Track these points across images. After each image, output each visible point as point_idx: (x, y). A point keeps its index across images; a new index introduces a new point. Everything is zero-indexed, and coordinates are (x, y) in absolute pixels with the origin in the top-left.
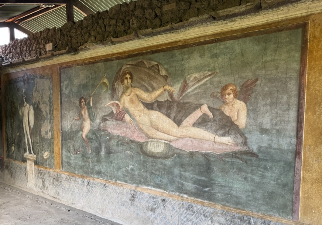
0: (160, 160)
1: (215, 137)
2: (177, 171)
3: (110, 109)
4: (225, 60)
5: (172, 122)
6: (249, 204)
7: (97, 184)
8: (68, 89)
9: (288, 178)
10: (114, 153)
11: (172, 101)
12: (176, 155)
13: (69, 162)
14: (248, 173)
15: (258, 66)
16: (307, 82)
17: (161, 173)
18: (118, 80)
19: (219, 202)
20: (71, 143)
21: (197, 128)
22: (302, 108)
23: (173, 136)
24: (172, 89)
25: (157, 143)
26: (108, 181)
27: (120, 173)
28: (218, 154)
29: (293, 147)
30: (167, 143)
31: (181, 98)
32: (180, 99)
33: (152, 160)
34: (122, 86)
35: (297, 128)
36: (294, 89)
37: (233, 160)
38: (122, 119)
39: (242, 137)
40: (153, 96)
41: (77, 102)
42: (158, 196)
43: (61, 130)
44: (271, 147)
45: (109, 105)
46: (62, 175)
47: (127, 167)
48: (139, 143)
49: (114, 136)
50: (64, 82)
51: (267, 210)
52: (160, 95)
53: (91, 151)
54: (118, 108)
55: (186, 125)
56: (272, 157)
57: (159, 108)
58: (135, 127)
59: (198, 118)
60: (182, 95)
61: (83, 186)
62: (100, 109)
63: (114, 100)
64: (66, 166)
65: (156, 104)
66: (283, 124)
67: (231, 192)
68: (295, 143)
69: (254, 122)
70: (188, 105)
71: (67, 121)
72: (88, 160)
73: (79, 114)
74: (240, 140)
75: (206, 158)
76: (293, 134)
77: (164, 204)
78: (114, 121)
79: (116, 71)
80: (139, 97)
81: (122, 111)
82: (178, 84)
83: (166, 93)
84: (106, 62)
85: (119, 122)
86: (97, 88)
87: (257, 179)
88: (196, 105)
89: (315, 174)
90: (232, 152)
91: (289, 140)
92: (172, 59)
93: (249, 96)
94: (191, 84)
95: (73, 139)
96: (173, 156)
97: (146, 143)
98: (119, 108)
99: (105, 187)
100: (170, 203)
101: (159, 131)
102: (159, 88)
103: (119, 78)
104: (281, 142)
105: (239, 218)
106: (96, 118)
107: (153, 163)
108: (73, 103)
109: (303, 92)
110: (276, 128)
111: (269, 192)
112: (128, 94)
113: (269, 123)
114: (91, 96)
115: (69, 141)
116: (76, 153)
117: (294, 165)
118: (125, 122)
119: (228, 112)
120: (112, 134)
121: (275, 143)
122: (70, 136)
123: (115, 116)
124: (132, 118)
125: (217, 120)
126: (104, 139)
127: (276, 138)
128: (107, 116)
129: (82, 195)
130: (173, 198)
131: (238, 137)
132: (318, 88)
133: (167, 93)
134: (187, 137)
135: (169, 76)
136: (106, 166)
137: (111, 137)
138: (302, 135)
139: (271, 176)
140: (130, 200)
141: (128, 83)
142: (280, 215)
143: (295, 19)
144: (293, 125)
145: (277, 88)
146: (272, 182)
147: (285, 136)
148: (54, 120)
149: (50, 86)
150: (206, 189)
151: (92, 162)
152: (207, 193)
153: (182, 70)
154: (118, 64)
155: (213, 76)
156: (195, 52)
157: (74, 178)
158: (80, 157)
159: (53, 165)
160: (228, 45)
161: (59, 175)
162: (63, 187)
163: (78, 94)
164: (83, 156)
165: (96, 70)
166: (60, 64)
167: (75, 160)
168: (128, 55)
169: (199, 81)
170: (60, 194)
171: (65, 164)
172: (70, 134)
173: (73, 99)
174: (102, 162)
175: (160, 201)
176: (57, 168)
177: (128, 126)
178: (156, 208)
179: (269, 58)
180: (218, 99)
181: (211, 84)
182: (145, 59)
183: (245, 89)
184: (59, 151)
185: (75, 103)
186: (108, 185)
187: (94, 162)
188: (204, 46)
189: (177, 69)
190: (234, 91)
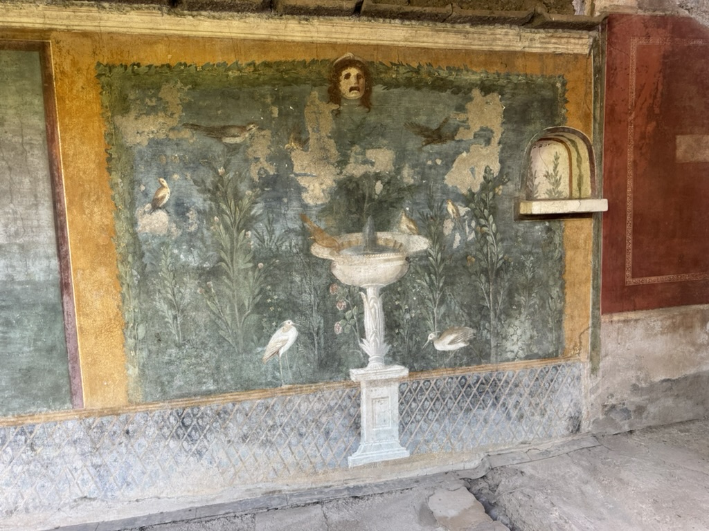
29: (55, 276)
35: (58, 239)
44: (12, 281)
51: (24, 405)
56: (18, 299)
66: (31, 234)
68: (58, 267)
76: (52, 250)
89: (98, 319)
91: (45, 263)
104: (32, 269)
110: (18, 241)
111: (23, 369)
117: (61, 309)
121: (20, 272)
127: (21, 261)
138: (67, 251)
139: (23, 338)
142: (49, 407)
143: (23, 31)
144: (49, 234)
145: (7, 163)
146: (26, 349)
147: (36, 256)
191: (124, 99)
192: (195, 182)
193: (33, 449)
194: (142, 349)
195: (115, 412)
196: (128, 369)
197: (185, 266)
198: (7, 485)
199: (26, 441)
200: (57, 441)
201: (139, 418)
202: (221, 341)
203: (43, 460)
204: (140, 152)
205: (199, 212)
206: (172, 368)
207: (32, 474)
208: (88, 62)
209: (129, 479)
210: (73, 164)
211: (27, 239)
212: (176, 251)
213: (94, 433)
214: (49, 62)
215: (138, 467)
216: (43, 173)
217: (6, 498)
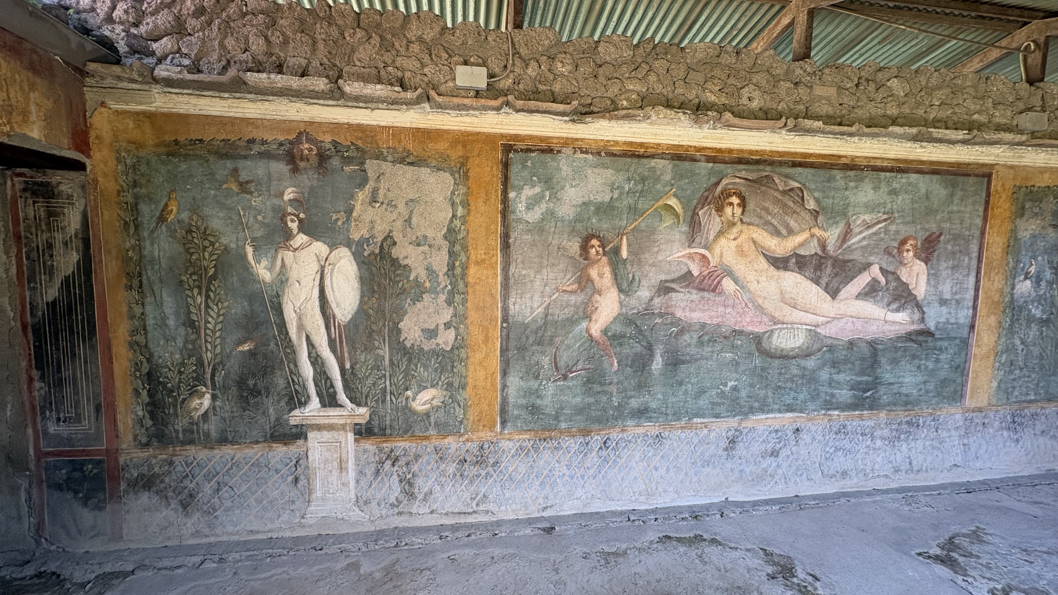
1: (886, 314)
2: (824, 375)
3: (682, 266)
4: (906, 201)
5: (822, 292)
7: (633, 440)
8: (536, 208)
10: (689, 362)
11: (824, 255)
12: (825, 349)
13: (533, 406)
14: (922, 360)
15: (944, 217)
16: (987, 243)
20: (543, 353)
21: (862, 301)
22: (980, 272)
23: (823, 316)
24: (826, 235)
26: (669, 425)
27: (703, 402)
29: (969, 320)
30: (810, 330)
31: (839, 252)
34: (718, 219)
35: (974, 296)
36: (975, 250)
38: (715, 289)
39: (919, 311)
40: (788, 245)
41: (574, 246)
42: (787, 425)
43: (505, 319)
44: (948, 322)
45: (681, 257)
46: (500, 445)
47: (721, 387)
49: (690, 325)
50: (523, 189)
52: (801, 245)
53: (619, 365)
54: (706, 264)
55: (845, 296)
56: (949, 334)
57: (800, 268)
58: (746, 305)
59: (864, 285)
60: (842, 247)
61: (585, 455)
62: (652, 265)
63: (695, 247)
64: (518, 417)
65: (794, 260)
66: (963, 293)
68: (971, 315)
69: (934, 290)
70: (850, 264)
71: (528, 296)
72: (606, 388)
73: (580, 277)
74: (917, 316)
75: (872, 346)
76: (971, 304)
77: (797, 436)
78: (694, 291)
79: (705, 186)
80: (758, 244)
81: (716, 271)
82: (836, 228)
84: (678, 163)
85: (706, 294)
86: (645, 215)
87: (931, 365)
88: (863, 264)
89: (984, 349)
90: (906, 334)
91: (966, 311)
92: (828, 184)
93: (930, 255)
94: (857, 230)
95: (551, 342)
96: (819, 350)
97: (768, 334)
98: (709, 264)
99: (657, 441)
100: (809, 431)
101: (797, 309)
102: (802, 231)
104: (960, 315)
105: (907, 422)
106: (638, 287)
107: (782, 368)
108: (556, 248)
109: (982, 254)
110: (956, 297)
112: (732, 237)
113: (949, 291)
114: (623, 235)
116: (565, 377)
117: (968, 341)
119: (905, 277)
120: (686, 322)
121: (953, 317)
122: (539, 335)
123: (697, 281)
124: (739, 287)
125: (891, 288)
127: (955, 310)
128: (673, 281)
129: (582, 477)
130: (814, 422)
131: (915, 312)
132: (994, 250)
133: (816, 241)
134: (846, 316)
135: (821, 212)
137: (683, 328)
138: (978, 305)
140: (726, 449)
141: (733, 214)
143: (983, 165)
144: (971, 293)
145: (959, 247)
146: (946, 366)
147: (963, 306)
148: (468, 294)
149: (453, 193)
150: (868, 394)
151: (619, 392)
152: (868, 400)
153: (844, 204)
154: (711, 172)
155: (889, 221)
156: (867, 180)
157: (554, 442)
158: (576, 386)
159: (461, 422)
160: (911, 180)
161: (486, 446)
162: (504, 476)
163: (579, 226)
164: (588, 381)
165: (646, 174)
166: (506, 137)
167: (557, 395)
168: (739, 158)
169: (869, 227)
170: (491, 497)
171: (515, 412)
172: (543, 329)
173: (559, 238)
174: (653, 386)
175: (790, 433)
176: (481, 428)
177: (731, 302)
178: (780, 449)
179: (955, 208)
180: (894, 257)
181: (885, 234)
182: (777, 174)
183: (927, 246)
184: (489, 379)
185: (565, 249)
186: (667, 434)
187: (625, 390)
188: (880, 173)
189: (835, 202)
190: (915, 246)
191: (1023, 208)
192: (1048, 261)
194: (1001, 370)
195: (980, 410)
196: (992, 382)
197: (1034, 316)
198: (920, 453)
199: (934, 426)
200: (949, 427)
201: (992, 415)
202: (1042, 367)
203: (940, 438)
204: (1025, 242)
205: (1047, 281)
206: (1015, 384)
207: (934, 448)
208: (1009, 185)
209: (978, 455)
210: (990, 249)
211: (960, 296)
212: (1031, 307)
213: (967, 423)
214: (991, 184)
215: (984, 448)
216: (975, 255)
217: (918, 462)
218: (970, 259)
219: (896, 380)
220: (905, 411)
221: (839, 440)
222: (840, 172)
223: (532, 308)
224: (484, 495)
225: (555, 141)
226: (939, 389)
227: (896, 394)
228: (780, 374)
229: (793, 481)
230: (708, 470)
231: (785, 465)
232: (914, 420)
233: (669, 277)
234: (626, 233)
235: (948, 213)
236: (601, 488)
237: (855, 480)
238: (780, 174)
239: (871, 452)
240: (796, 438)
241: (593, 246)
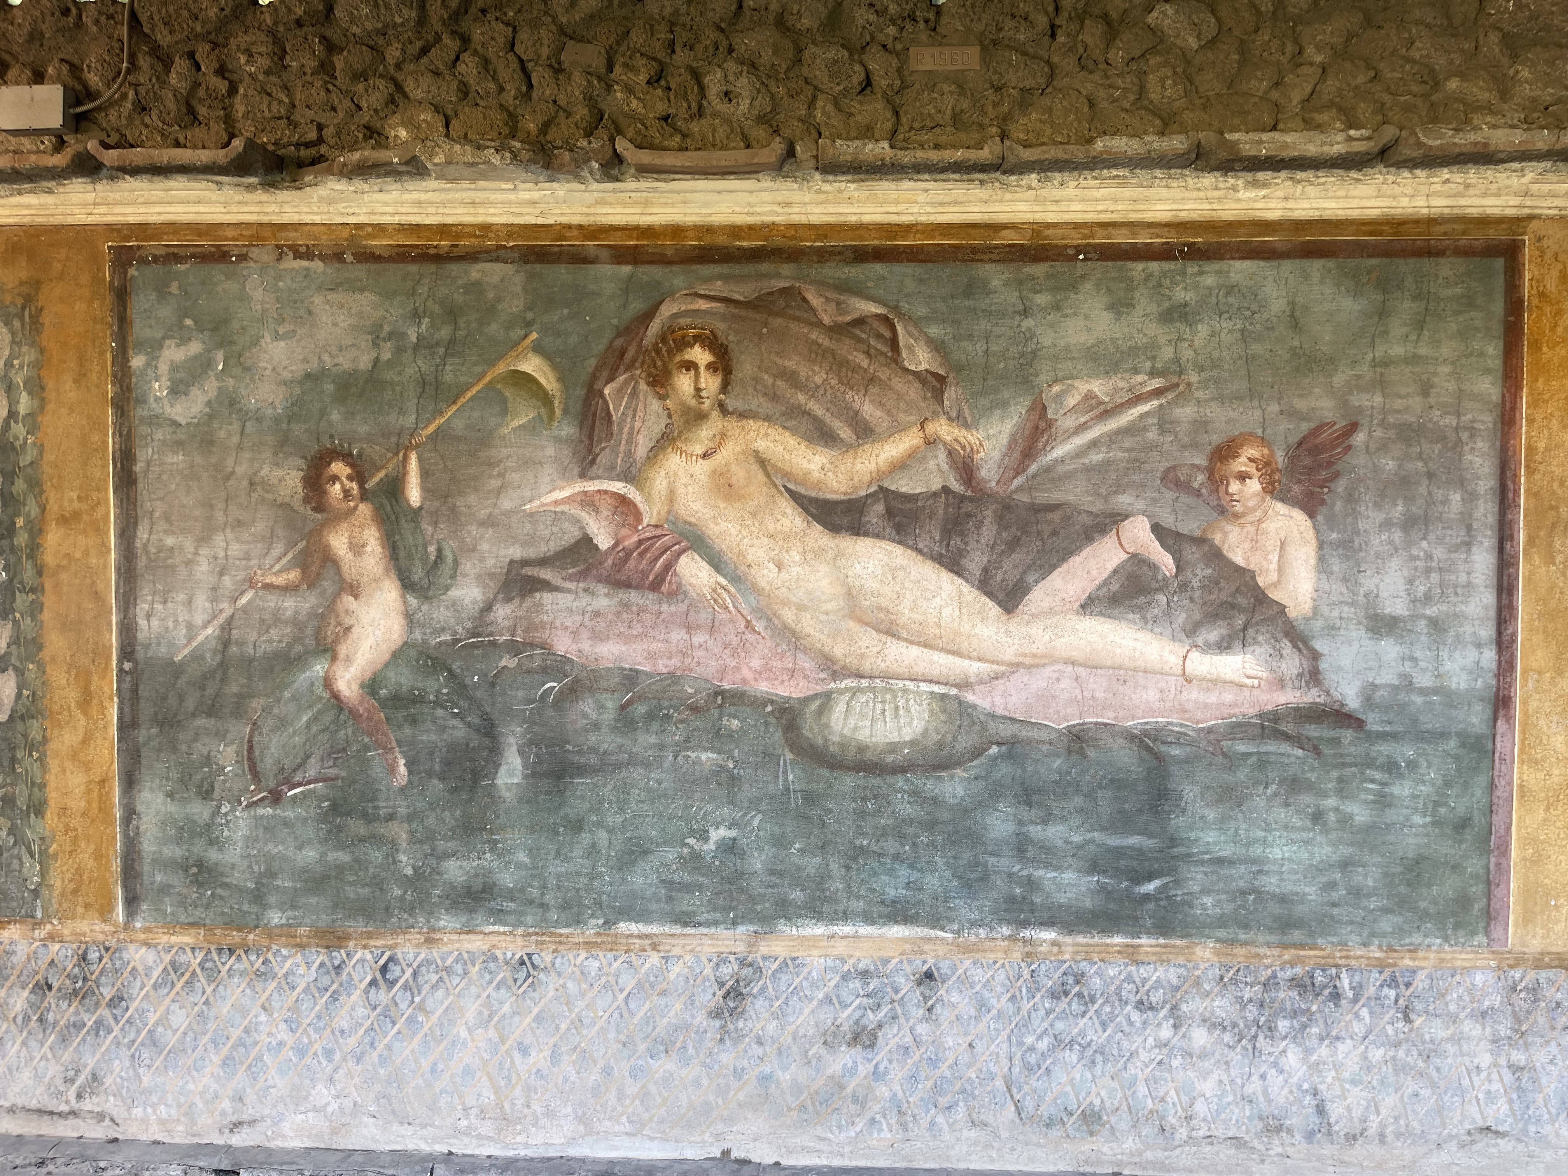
0: (907, 780)
1: (1185, 658)
3: (567, 525)
4: (1223, 336)
5: (971, 594)
6: (1332, 917)
7: (459, 968)
8: (195, 391)
9: (1473, 795)
11: (969, 493)
12: (995, 749)
13: (200, 864)
14: (1325, 795)
15: (1359, 377)
16: (1527, 449)
17: (914, 845)
18: (628, 369)
19: (1207, 931)
20: (220, 735)
21: (1102, 619)
22: (1511, 538)
23: (980, 659)
24: (972, 437)
25: (888, 696)
26: (552, 934)
28: (1202, 729)
29: (1486, 682)
30: (943, 697)
31: (1017, 482)
32: (1013, 487)
33: (861, 783)
34: (655, 405)
35: (1501, 609)
36: (1486, 470)
37: (1264, 749)
38: (659, 583)
39: (1300, 650)
40: (858, 466)
42: (894, 961)
43: (127, 652)
45: (564, 501)
46: (126, 956)
47: (691, 841)
48: (772, 702)
49: (595, 675)
50: (161, 347)
52: (900, 466)
53: (410, 772)
54: (631, 519)
55: (1045, 605)
56: (1415, 721)
57: (900, 528)
58: (748, 624)
59: (1105, 575)
60: (1024, 471)
61: (335, 997)
62: (489, 522)
63: (599, 478)
64: (164, 890)
65: (880, 508)
66: (1453, 599)
67: (1257, 883)
68: (1494, 665)
69: (1344, 590)
70: (1055, 516)
71: (181, 597)
72: (381, 829)
73: (306, 552)
74: (1293, 664)
75: (1148, 749)
76: (1487, 632)
77: (927, 993)
78: (602, 589)
79: (615, 321)
80: (773, 466)
81: (659, 537)
82: (1002, 419)
83: (936, 457)
84: (538, 267)
85: (633, 596)
86: (462, 400)
87: (1360, 813)
88: (1097, 516)
89: (1555, 771)
90: (1260, 716)
91: (1471, 655)
92: (967, 303)
93: (1322, 487)
94: (1070, 422)
95: (239, 710)
96: (977, 753)
97: (818, 702)
98: (638, 516)
99: (522, 975)
100: (965, 981)
101: (899, 638)
102: (898, 429)
103: (633, 362)
104: (1448, 666)
105: (1295, 983)
106: (453, 577)
107: (864, 799)
108: (245, 483)
109: (1514, 483)
110: (1428, 612)
112: (699, 450)
113: (1402, 594)
114: (408, 449)
115: (201, 722)
116: (276, 798)
117: (1490, 746)
118: (677, 593)
119: (1239, 552)
120: (584, 667)
121: (1424, 670)
122: (210, 691)
123: (610, 562)
124: (725, 576)
125: (1195, 584)
126: (521, 693)
127: (1429, 649)
128: (543, 562)
129: (329, 1053)
130: (978, 956)
131: (1284, 652)
132: (1558, 471)
133: (942, 456)
134: (1054, 661)
135: (951, 378)
136: (531, 852)
137: (576, 681)
138: (1514, 635)
139: (1415, 797)
140: (717, 1014)
141: (698, 390)
142: (1446, 939)
143: (1483, 221)
144: (1485, 600)
145: (1426, 464)
146: (1418, 819)
147: (1459, 640)
148: (43, 590)
149: (9, 364)
150: (1151, 887)
151: (414, 840)
152: (1151, 906)
153: (1022, 355)
154: (628, 287)
155: (1170, 396)
156: (1088, 286)
157: (253, 958)
158: (305, 820)
159: (36, 893)
160: (1234, 277)
161: (93, 956)
162: (138, 1032)
163: (298, 430)
164: (336, 808)
165: (459, 299)
166: (119, 231)
167: (256, 840)
168: (700, 248)
169: (1107, 414)
170: (108, 1081)
171: (158, 878)
172: (218, 676)
173: (251, 460)
174: (503, 828)
175: (905, 985)
176: (80, 910)
177: (703, 617)
178: (880, 1026)
179: (1398, 350)
180: (1198, 494)
181: (1162, 431)
182: (812, 282)
183: (1307, 461)
184: (95, 795)
185: (267, 486)
186: (548, 958)
187: (430, 836)
188: (1130, 265)
189: (994, 348)
190: (1266, 466)
193: (1407, 1020)
195: (1563, 962)
198: (1354, 1082)
199: (1396, 1001)
200: (1452, 1007)
203: (1423, 1042)
207: (1401, 1069)
210: (1541, 468)
211: (1444, 608)
213: (1521, 1000)
214: (1521, 276)
216: (1486, 485)
217: (1349, 1109)
218: (1470, 498)
219: (1240, 851)
220: (1285, 946)
221: (1063, 1015)
222: (1000, 267)
223: (190, 626)
224: (94, 1077)
225: (230, 233)
226: (1403, 889)
227: (1243, 893)
228: (862, 814)
229: (924, 1123)
230: (666, 1065)
231: (898, 1074)
232: (1319, 978)
233: (531, 553)
234: (417, 446)
235: (1374, 364)
236: (378, 1087)
237: (1130, 1144)
238: (822, 284)
239: (1175, 1063)
240: (926, 999)
241: (335, 478)
